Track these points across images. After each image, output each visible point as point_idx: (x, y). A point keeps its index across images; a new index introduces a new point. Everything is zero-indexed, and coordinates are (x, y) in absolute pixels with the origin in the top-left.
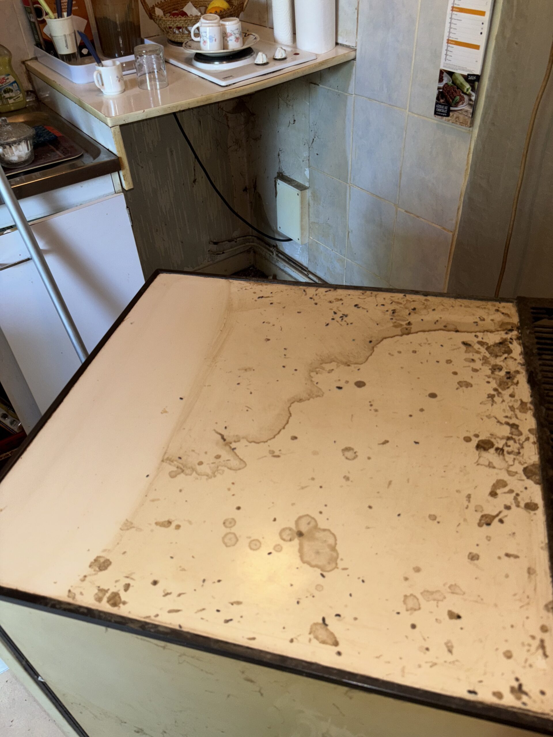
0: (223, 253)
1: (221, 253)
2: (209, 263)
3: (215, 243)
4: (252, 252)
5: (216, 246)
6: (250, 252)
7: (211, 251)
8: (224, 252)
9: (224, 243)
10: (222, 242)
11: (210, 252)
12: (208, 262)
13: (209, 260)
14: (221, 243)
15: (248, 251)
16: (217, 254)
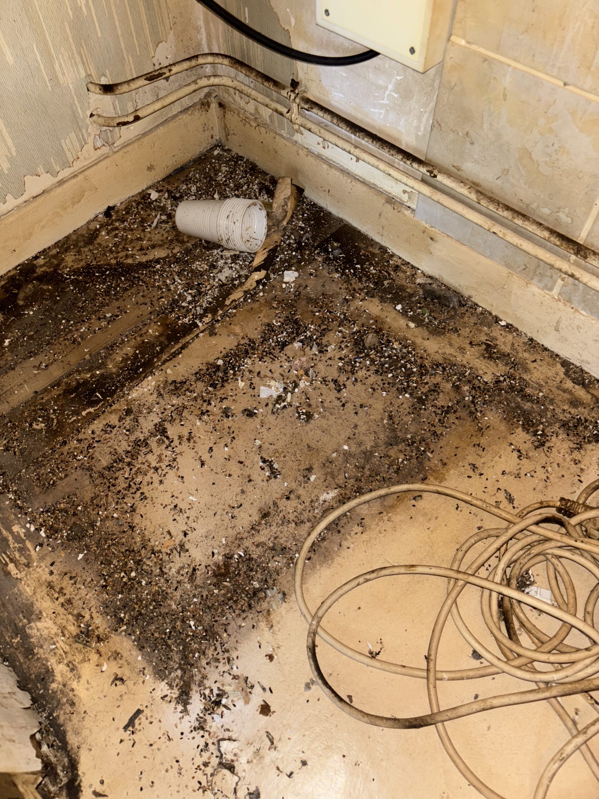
0: (137, 118)
1: (131, 119)
2: (99, 152)
3: (108, 89)
4: (214, 105)
5: (108, 98)
6: (208, 104)
7: (99, 116)
8: (140, 114)
9: (133, 85)
10: (128, 82)
11: (94, 118)
12: (96, 149)
13: (99, 144)
14: (125, 88)
15: (205, 104)
16: (119, 124)
